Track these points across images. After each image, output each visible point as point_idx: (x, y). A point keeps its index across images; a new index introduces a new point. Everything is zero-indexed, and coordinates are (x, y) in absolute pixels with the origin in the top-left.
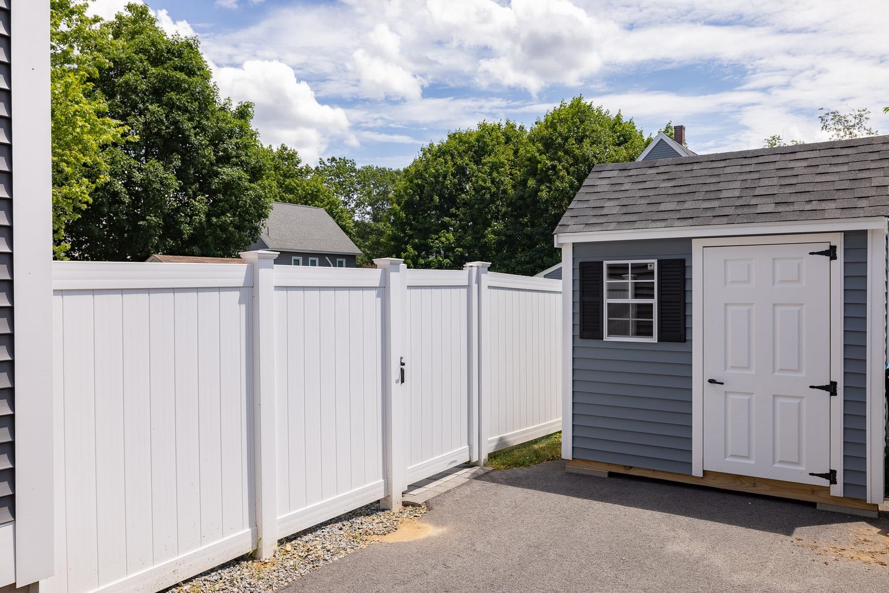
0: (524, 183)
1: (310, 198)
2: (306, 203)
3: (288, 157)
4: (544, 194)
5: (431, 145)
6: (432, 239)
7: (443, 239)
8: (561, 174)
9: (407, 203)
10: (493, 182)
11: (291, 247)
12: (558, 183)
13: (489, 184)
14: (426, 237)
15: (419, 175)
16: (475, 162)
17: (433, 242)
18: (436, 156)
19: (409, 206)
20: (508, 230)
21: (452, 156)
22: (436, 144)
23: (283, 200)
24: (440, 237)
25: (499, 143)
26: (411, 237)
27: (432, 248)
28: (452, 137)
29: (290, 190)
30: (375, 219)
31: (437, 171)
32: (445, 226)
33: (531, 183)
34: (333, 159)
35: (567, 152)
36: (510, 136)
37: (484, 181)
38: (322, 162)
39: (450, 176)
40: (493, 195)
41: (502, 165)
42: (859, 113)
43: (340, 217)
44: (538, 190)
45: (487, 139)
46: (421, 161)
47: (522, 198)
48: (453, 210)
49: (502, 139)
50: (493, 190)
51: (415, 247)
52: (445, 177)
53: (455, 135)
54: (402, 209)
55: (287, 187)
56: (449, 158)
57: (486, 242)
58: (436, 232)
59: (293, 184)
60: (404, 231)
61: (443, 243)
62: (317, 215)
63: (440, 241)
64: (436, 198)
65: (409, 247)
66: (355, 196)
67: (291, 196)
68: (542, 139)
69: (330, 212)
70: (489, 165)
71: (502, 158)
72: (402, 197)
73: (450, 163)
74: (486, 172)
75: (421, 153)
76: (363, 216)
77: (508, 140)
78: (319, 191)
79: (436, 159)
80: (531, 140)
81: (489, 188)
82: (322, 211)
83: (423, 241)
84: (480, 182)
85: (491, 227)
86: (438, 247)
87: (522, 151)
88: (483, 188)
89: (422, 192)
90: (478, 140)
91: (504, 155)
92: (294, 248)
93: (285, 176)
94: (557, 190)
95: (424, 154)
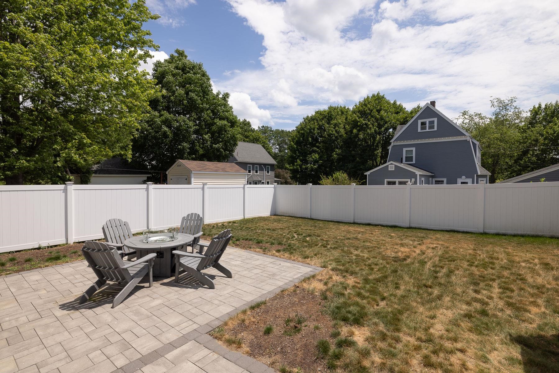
0: (351, 132)
1: (255, 140)
2: (254, 142)
3: (247, 124)
4: (361, 136)
5: (308, 116)
6: (308, 157)
7: (313, 157)
8: (370, 126)
9: (297, 141)
10: (336, 131)
11: (247, 161)
12: (369, 131)
13: (334, 132)
14: (306, 156)
15: (302, 129)
16: (327, 123)
17: (308, 159)
18: (310, 121)
19: (298, 143)
20: (343, 153)
21: (317, 120)
22: (310, 116)
23: (244, 141)
24: (312, 156)
25: (338, 115)
26: (299, 156)
27: (308, 161)
28: (317, 112)
29: (247, 137)
30: (280, 151)
31: (310, 127)
32: (315, 152)
33: (355, 131)
34: (263, 126)
35: (372, 116)
36: (343, 111)
37: (332, 131)
38: (259, 128)
39: (316, 130)
40: (336, 137)
41: (340, 124)
42: (511, 99)
43: (267, 148)
44: (358, 134)
45: (333, 113)
46: (303, 123)
47: (350, 138)
48: (317, 144)
49: (340, 113)
50: (336, 135)
51: (301, 160)
52: (314, 130)
53: (318, 111)
54: (295, 144)
55: (246, 135)
56: (316, 121)
57: (333, 159)
58: (310, 154)
59: (248, 134)
60: (295, 154)
61: (313, 159)
62: (258, 147)
63: (312, 158)
64: (310, 139)
65: (298, 160)
66: (272, 141)
67: (248, 139)
68: (359, 111)
69: (263, 146)
70: (333, 124)
71: (340, 121)
72: (295, 139)
73: (316, 124)
74: (332, 127)
75: (303, 120)
76: (275, 150)
77: (342, 113)
78: (259, 137)
79: (310, 122)
80: (354, 112)
81: (334, 134)
82: (260, 146)
83: (304, 158)
84: (330, 132)
85: (335, 152)
86: (311, 161)
87: (349, 117)
88: (332, 134)
89: (304, 136)
90: (328, 114)
91: (341, 120)
92: (249, 161)
93: (246, 131)
94: (368, 134)
95: (305, 120)
